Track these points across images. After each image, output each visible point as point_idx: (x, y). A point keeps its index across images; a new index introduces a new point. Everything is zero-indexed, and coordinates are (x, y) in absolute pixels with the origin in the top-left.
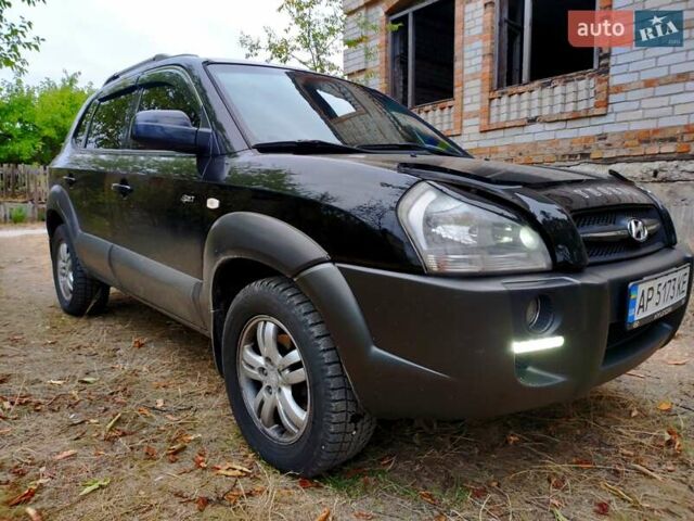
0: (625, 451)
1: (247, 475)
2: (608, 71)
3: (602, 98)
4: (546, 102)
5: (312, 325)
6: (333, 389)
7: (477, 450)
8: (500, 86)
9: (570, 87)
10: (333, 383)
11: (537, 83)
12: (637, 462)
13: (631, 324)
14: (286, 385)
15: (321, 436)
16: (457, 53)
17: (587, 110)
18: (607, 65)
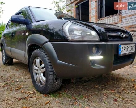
0: (123, 89)
1: (33, 94)
2: (121, 14)
3: (120, 19)
4: (109, 21)
5: (46, 57)
6: (50, 72)
7: (88, 89)
8: (99, 18)
9: (113, 17)
10: (50, 70)
11: (106, 17)
12: (125, 91)
13: (120, 54)
14: (42, 72)
15: (48, 83)
16: (90, 12)
17: (117, 22)
18: (121, 12)
